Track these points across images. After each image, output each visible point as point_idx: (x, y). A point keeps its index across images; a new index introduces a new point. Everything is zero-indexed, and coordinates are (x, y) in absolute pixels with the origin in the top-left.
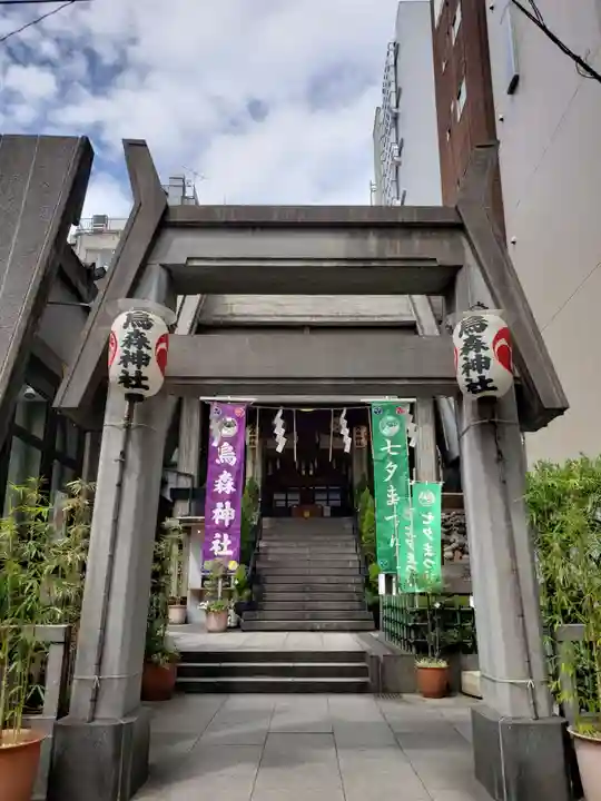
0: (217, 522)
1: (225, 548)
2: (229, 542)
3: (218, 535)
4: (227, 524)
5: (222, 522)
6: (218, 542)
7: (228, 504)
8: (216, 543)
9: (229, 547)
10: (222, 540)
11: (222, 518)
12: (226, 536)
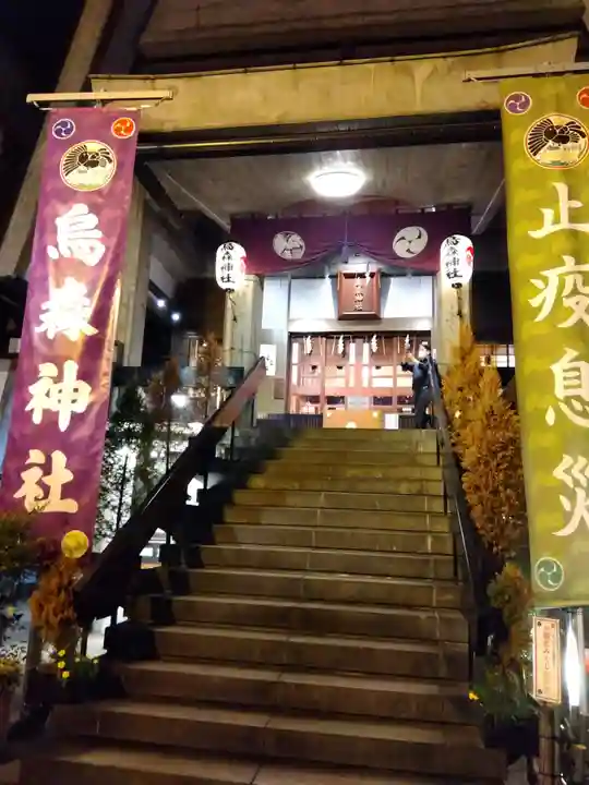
0: (37, 419)
1: (56, 491)
2: (68, 477)
3: (36, 456)
4: (64, 424)
5: (51, 417)
6: (35, 473)
7: (71, 368)
8: (31, 476)
9: (68, 491)
10: (47, 468)
11: (54, 407)
12: (59, 458)
